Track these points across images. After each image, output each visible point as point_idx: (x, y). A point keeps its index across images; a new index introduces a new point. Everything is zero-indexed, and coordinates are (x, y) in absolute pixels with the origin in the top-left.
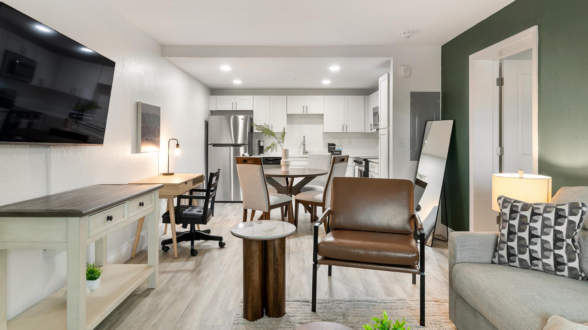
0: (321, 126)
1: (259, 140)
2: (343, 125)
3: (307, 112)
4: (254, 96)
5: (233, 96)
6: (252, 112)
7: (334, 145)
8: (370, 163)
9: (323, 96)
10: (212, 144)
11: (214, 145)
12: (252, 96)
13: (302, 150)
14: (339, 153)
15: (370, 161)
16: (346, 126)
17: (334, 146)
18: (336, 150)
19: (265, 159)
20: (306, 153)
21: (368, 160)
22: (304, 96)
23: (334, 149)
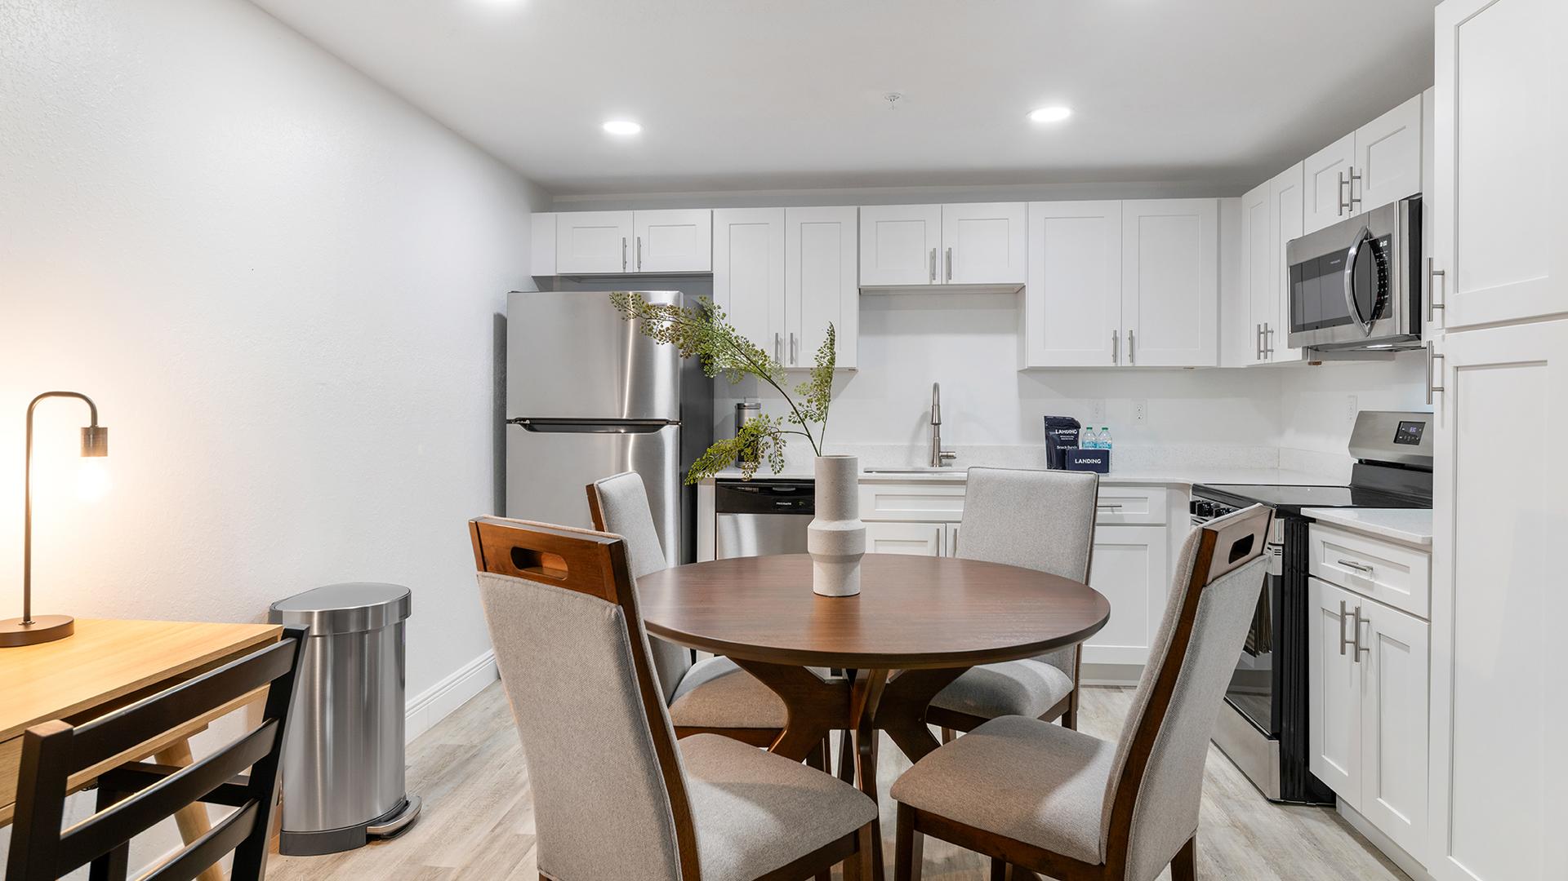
0: (1011, 340)
1: (740, 401)
2: (1118, 335)
3: (949, 276)
4: (715, 210)
5: (627, 214)
6: (706, 278)
7: (1073, 424)
8: (1315, 534)
9: (1022, 204)
10: (524, 420)
11: (533, 425)
12: (709, 210)
13: (925, 444)
14: (1098, 461)
15: (1313, 520)
16: (1131, 339)
17: (1074, 431)
18: (1080, 448)
19: (761, 489)
20: (944, 461)
21: (1305, 512)
22: (935, 208)
23: (1075, 442)
